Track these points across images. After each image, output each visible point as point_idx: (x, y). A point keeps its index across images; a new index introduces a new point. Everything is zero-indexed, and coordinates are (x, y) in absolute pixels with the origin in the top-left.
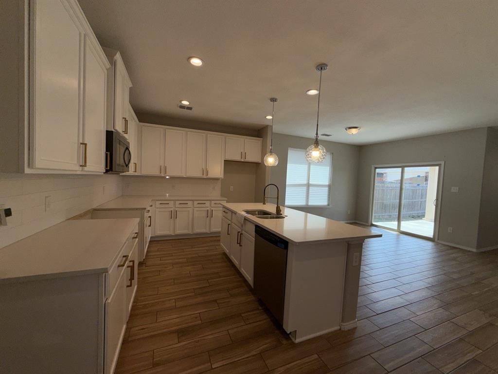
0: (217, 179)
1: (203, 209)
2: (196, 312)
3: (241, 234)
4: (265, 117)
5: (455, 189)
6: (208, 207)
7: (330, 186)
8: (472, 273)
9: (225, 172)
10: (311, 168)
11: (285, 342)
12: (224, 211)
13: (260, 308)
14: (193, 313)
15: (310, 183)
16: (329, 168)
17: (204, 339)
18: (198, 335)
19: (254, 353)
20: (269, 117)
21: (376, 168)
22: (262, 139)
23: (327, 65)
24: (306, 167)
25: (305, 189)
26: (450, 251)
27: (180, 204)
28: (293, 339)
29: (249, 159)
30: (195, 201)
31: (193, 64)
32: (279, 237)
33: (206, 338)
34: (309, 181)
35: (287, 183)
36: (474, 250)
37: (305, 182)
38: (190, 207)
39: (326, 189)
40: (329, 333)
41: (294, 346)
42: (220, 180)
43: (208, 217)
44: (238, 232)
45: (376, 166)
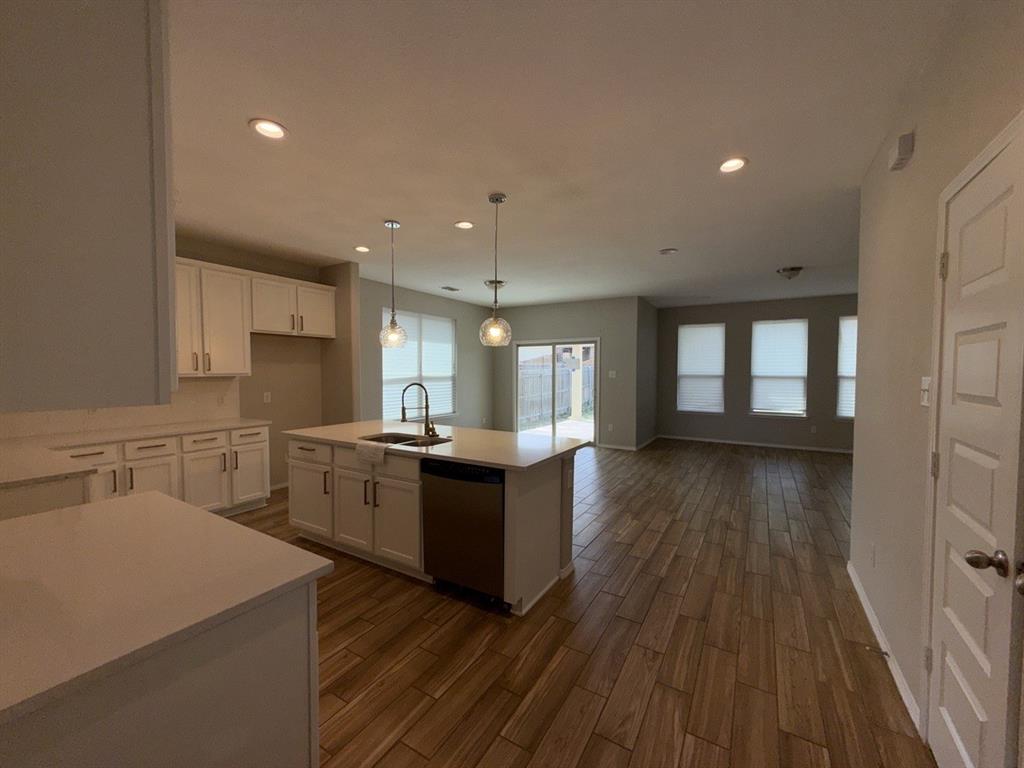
0: (228, 378)
1: (210, 453)
2: (338, 649)
3: (375, 484)
4: (354, 248)
5: (612, 374)
6: (222, 447)
7: (454, 379)
8: (642, 476)
9: (253, 361)
10: (423, 348)
11: (509, 621)
12: (301, 448)
13: (445, 597)
14: (330, 654)
15: (424, 374)
16: (450, 345)
17: (390, 676)
18: (376, 675)
19: (479, 653)
20: (362, 249)
21: (518, 346)
22: (334, 288)
23: (504, 196)
26: (615, 455)
27: (139, 448)
28: (517, 613)
29: (311, 330)
30: (184, 438)
31: (261, 132)
32: (487, 468)
33: (393, 671)
34: (420, 370)
35: (384, 378)
36: (634, 449)
37: (415, 374)
38: (173, 454)
39: (449, 383)
40: (550, 590)
41: (523, 619)
42: (237, 379)
43: (225, 470)
44: (366, 482)
45: (518, 343)
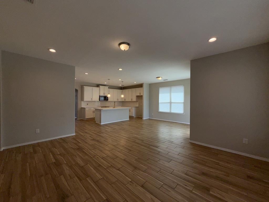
0: (134, 101)
7: (184, 103)
10: (172, 95)
15: (172, 101)
16: (183, 93)
24: (169, 94)
25: (169, 104)
35: (159, 102)
37: (169, 101)
